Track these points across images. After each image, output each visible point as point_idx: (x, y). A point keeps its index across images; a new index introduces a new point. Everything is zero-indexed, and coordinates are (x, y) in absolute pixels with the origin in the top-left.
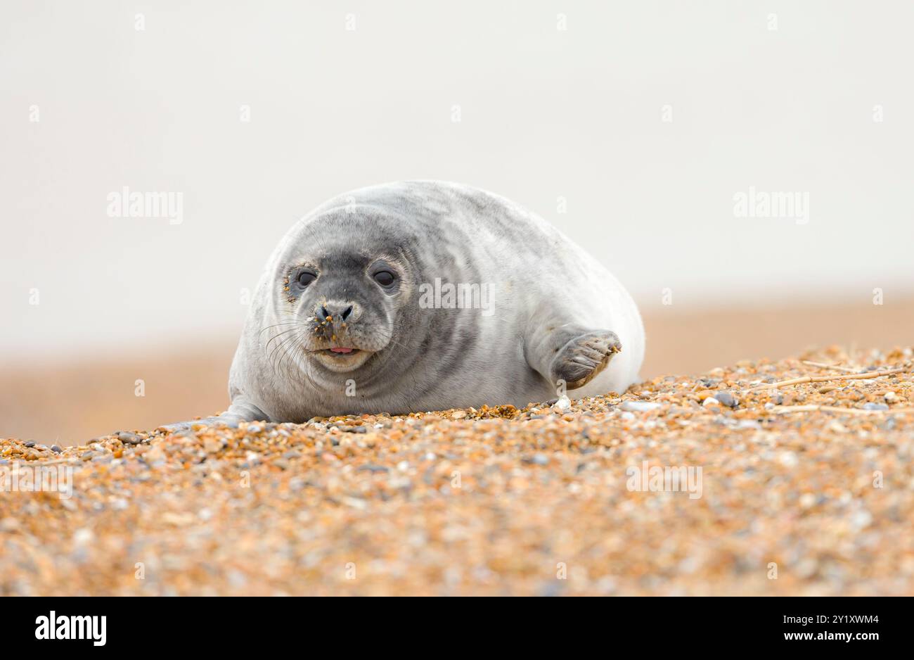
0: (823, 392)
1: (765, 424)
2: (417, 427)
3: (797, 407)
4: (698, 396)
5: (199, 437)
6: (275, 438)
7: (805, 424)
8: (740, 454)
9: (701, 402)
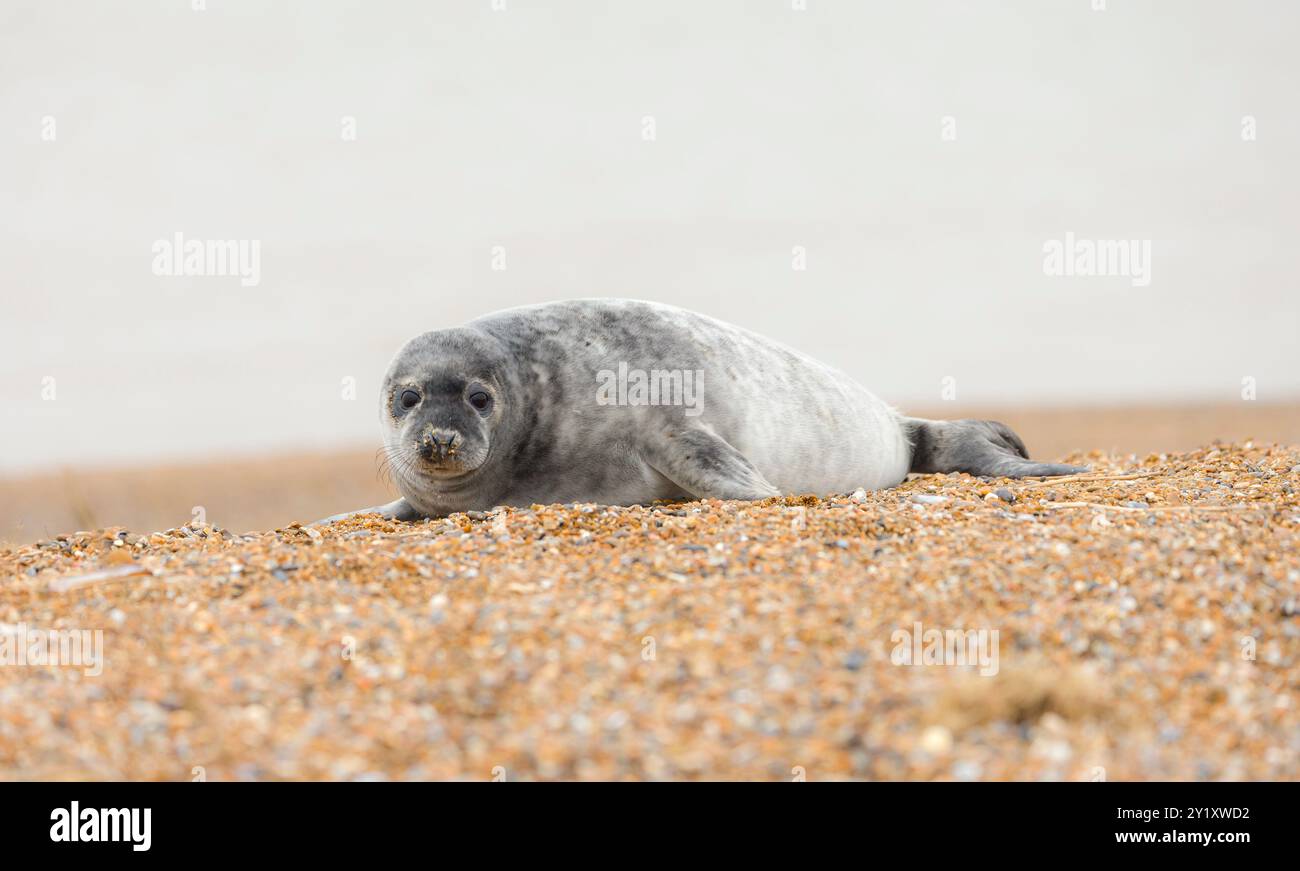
0: (1091, 491)
1: (1041, 517)
2: (731, 512)
3: (1067, 504)
4: (980, 491)
5: (539, 516)
6: (606, 518)
7: (1076, 519)
8: (1018, 544)
9: (982, 496)
